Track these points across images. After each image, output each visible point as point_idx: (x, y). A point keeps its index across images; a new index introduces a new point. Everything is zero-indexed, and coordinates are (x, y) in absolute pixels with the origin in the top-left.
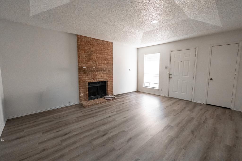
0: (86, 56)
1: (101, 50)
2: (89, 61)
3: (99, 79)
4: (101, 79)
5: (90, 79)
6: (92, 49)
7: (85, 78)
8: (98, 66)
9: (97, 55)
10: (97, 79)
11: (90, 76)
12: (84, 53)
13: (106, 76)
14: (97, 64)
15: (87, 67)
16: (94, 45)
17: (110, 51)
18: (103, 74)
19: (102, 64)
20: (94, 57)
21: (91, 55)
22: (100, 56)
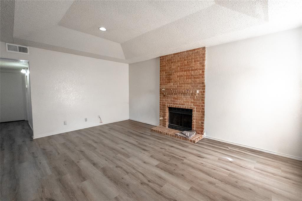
0: (166, 77)
1: (185, 65)
2: (169, 82)
3: (180, 104)
4: (183, 105)
5: (170, 103)
6: (173, 67)
7: (165, 102)
8: (179, 88)
9: (179, 73)
10: (177, 104)
11: (170, 100)
12: (165, 74)
13: (190, 101)
14: (179, 85)
15: (166, 89)
16: (175, 62)
17: (199, 62)
18: (185, 99)
19: (185, 84)
20: (175, 76)
21: (171, 75)
22: (181, 73)
